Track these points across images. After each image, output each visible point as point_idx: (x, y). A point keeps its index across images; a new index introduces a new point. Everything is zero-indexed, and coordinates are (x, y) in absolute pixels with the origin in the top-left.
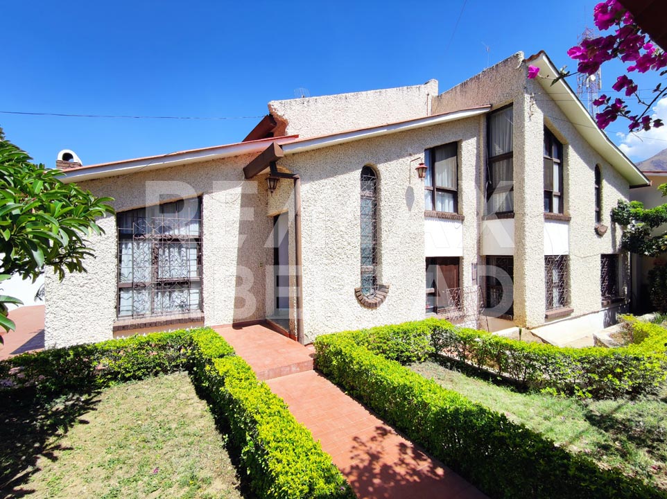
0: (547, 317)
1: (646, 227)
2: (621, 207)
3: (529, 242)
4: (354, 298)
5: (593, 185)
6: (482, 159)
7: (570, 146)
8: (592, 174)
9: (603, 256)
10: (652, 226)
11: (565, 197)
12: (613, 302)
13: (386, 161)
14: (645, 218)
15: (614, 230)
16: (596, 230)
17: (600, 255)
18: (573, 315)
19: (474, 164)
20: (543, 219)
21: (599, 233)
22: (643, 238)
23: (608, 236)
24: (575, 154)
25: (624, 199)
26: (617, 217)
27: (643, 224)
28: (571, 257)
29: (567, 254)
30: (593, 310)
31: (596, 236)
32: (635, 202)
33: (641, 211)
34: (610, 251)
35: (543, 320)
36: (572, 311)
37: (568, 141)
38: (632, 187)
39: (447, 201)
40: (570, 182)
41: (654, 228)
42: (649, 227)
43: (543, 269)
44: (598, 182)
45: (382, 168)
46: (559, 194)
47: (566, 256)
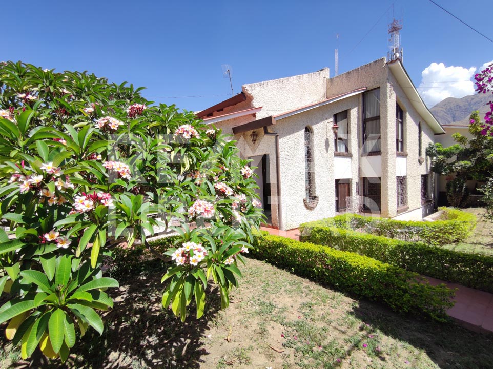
0: (398, 211)
1: (444, 159)
2: (431, 147)
3: (390, 169)
4: (303, 204)
5: (418, 135)
6: (361, 120)
7: (407, 112)
8: (417, 128)
9: (423, 176)
10: (447, 158)
11: (404, 142)
12: (427, 202)
13: (316, 123)
14: (444, 153)
15: (427, 160)
16: (419, 161)
17: (420, 176)
18: (409, 210)
19: (356, 123)
20: (395, 156)
21: (420, 163)
22: (442, 164)
23: (424, 164)
24: (409, 117)
25: (432, 142)
26: (429, 153)
27: (443, 156)
28: (408, 177)
29: (405, 175)
30: (417, 207)
31: (419, 164)
32: (438, 144)
33: (442, 149)
34: (425, 173)
35: (395, 213)
36: (409, 208)
37: (407, 109)
38: (435, 134)
39: (342, 145)
40: (407, 133)
41: (449, 159)
42: (446, 158)
43: (396, 184)
44: (420, 133)
45: (314, 127)
46: (401, 140)
47: (405, 176)
